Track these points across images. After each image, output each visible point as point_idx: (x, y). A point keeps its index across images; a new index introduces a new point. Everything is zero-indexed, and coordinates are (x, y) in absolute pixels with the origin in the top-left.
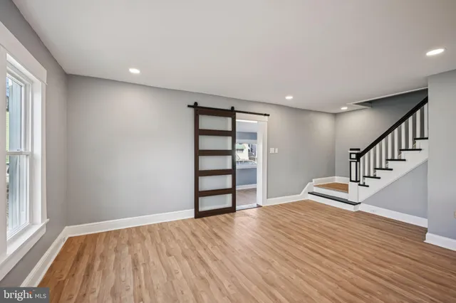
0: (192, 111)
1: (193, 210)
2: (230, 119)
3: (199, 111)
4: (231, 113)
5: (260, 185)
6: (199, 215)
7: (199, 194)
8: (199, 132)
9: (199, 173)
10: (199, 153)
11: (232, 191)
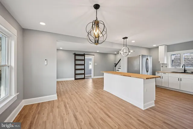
0: (74, 55)
1: (74, 78)
2: (83, 57)
3: (76, 55)
4: (84, 55)
5: (92, 75)
6: (76, 79)
7: (76, 74)
8: (75, 60)
9: (76, 70)
10: (76, 65)
11: (84, 74)
